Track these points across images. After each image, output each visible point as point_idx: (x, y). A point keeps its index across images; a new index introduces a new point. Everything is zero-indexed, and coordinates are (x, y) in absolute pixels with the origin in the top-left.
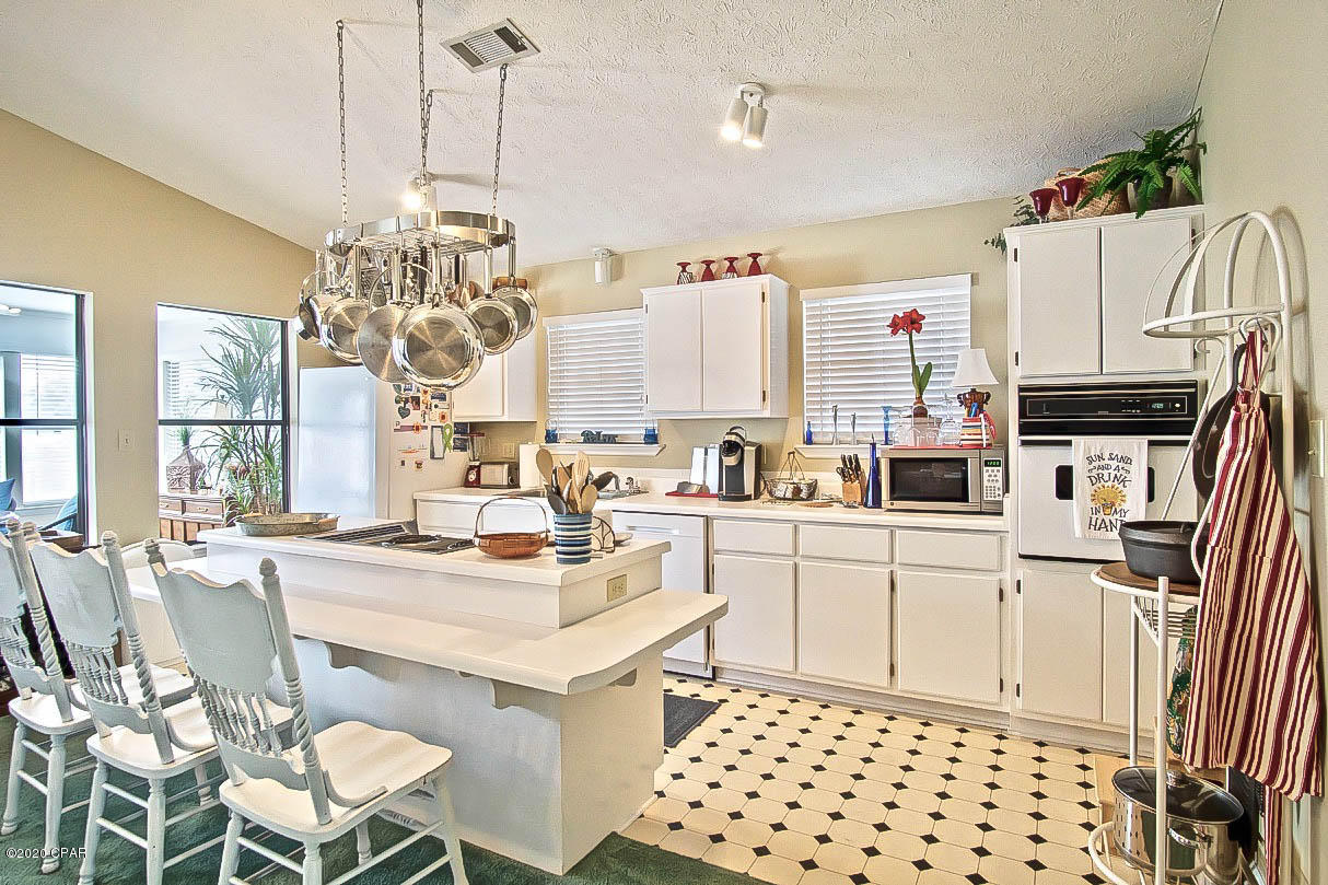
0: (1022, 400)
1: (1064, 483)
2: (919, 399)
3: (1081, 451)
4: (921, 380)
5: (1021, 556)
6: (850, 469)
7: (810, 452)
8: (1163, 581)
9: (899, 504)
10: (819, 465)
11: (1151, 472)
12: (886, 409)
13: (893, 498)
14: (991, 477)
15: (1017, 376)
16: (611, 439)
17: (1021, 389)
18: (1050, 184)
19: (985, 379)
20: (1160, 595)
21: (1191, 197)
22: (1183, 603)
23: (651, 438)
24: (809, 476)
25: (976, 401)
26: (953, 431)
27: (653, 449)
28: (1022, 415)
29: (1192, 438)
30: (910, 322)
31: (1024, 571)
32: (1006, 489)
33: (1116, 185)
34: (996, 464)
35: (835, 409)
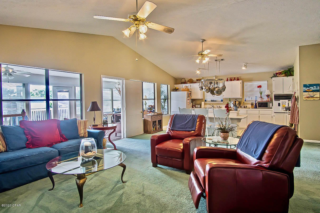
0: (275, 96)
1: (279, 105)
2: (261, 96)
3: (281, 101)
4: (261, 94)
5: (275, 113)
6: (252, 104)
7: (245, 102)
8: (288, 110)
9: (259, 108)
10: (247, 104)
11: (288, 103)
12: (256, 97)
13: (259, 107)
14: (271, 104)
15: (274, 94)
16: (216, 101)
17: (274, 95)
18: (277, 72)
19: (269, 93)
20: (288, 111)
21: (293, 75)
22: (290, 112)
23: (222, 101)
24: (246, 105)
25: (268, 96)
26: (265, 99)
27: (222, 102)
28: (274, 98)
29: (291, 100)
30: (260, 87)
31: (275, 114)
32: (272, 106)
33: (285, 73)
34: (271, 103)
35: (249, 97)
